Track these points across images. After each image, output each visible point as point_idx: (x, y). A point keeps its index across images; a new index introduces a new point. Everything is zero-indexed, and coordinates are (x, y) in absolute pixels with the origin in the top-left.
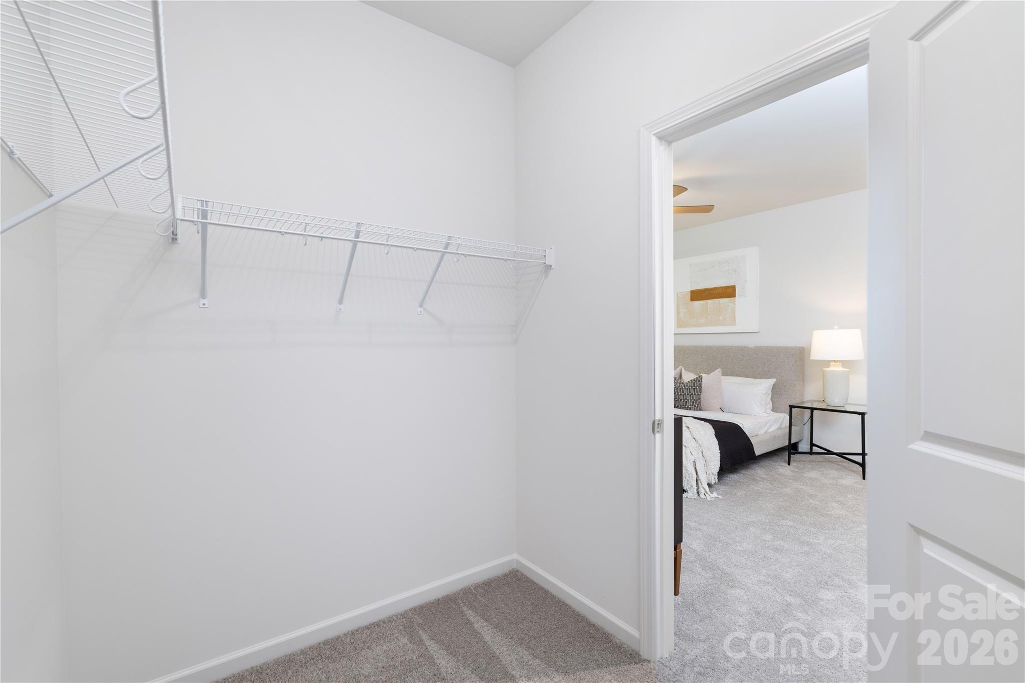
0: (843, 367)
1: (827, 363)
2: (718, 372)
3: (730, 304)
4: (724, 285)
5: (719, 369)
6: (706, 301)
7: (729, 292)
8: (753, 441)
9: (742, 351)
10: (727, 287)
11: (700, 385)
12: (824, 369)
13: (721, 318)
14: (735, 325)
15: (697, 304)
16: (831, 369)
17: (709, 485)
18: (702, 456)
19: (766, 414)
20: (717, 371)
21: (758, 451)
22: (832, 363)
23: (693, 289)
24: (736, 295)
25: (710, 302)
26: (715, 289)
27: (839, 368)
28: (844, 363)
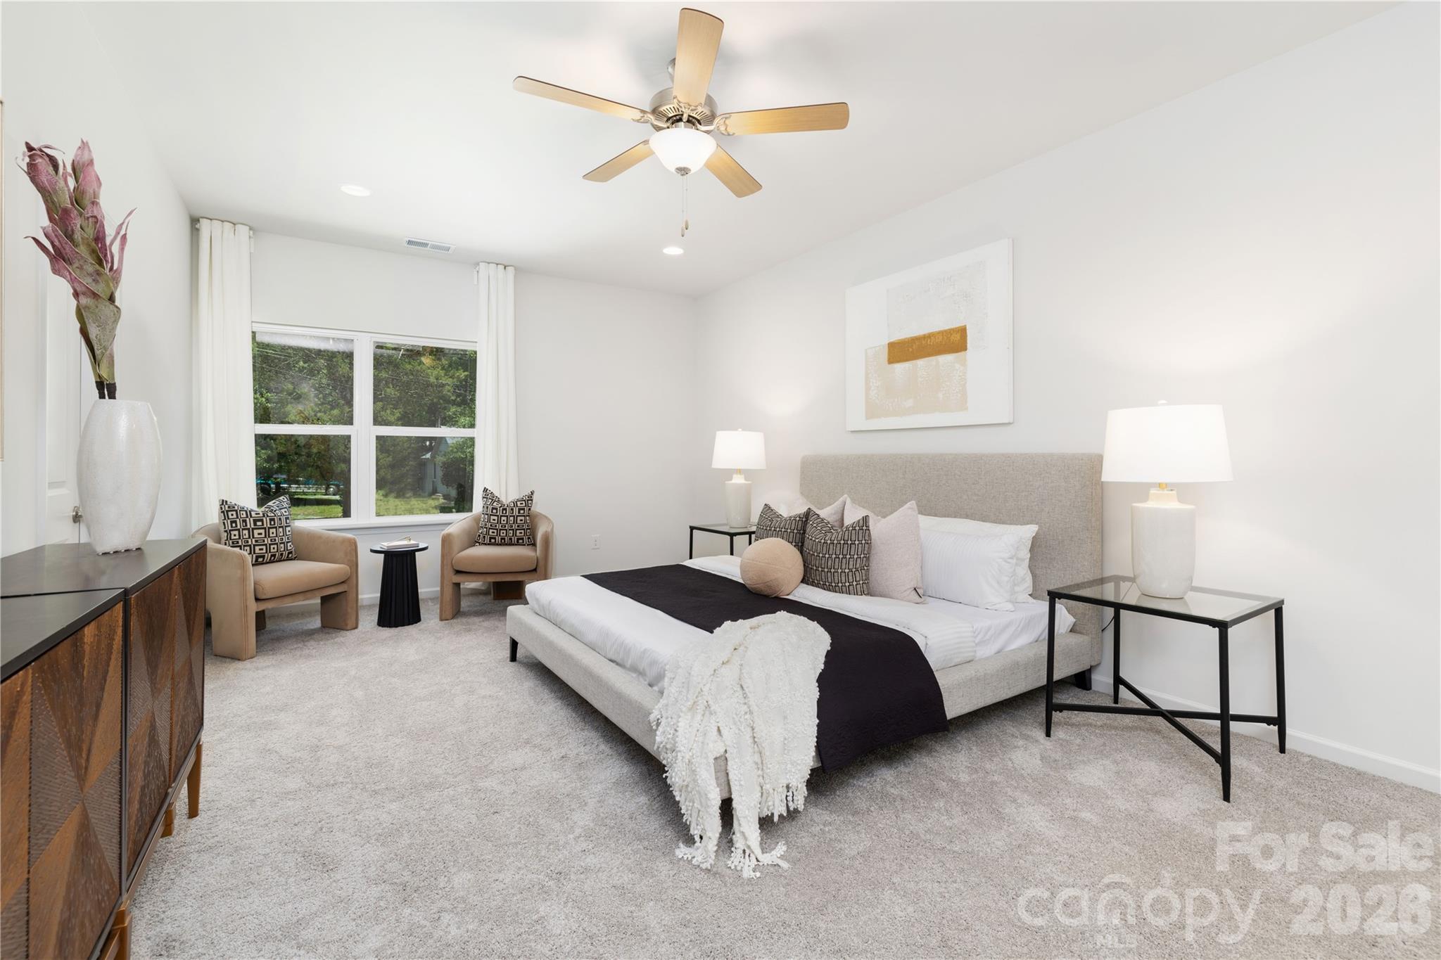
0: (1181, 500)
1: (1142, 490)
2: (910, 508)
3: (957, 366)
4: (947, 328)
5: (914, 502)
6: (914, 362)
7: (954, 342)
8: (943, 680)
9: (976, 465)
10: (950, 330)
11: (864, 537)
12: (1134, 504)
13: (940, 395)
14: (966, 409)
15: (900, 368)
16: (1150, 504)
17: (766, 823)
18: (751, 740)
19: (1010, 606)
20: (908, 505)
21: (954, 707)
22: (1153, 491)
23: (892, 340)
24: (968, 345)
25: (921, 363)
26: (930, 336)
27: (1170, 504)
28: (1183, 490)
